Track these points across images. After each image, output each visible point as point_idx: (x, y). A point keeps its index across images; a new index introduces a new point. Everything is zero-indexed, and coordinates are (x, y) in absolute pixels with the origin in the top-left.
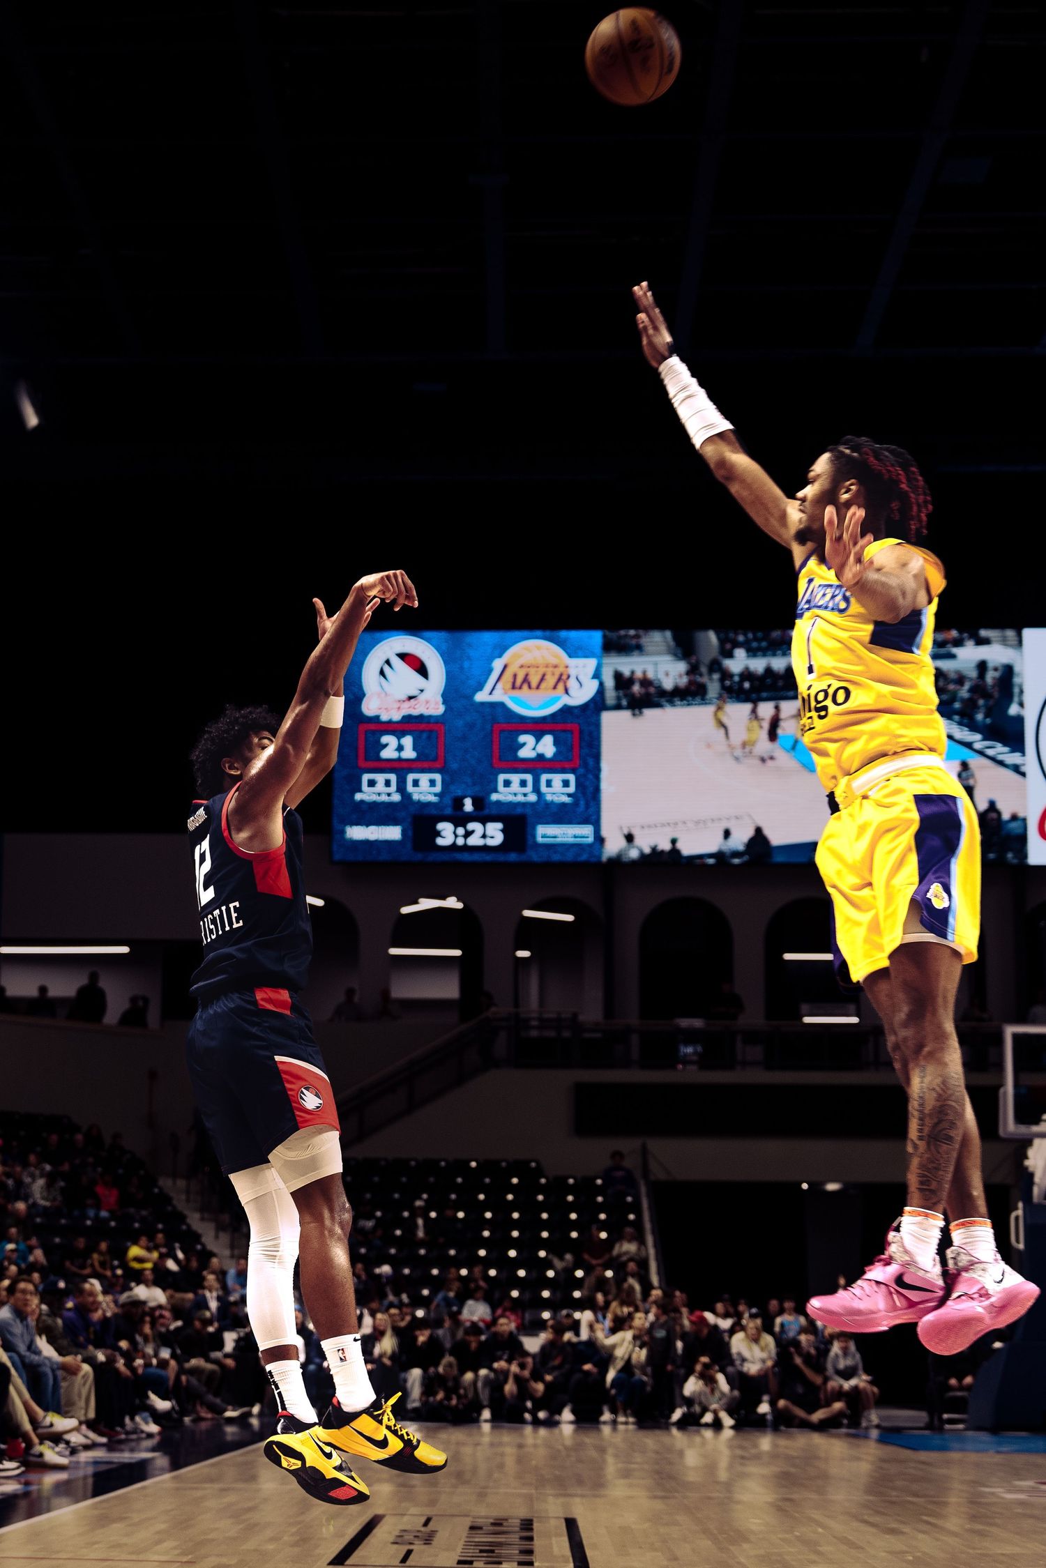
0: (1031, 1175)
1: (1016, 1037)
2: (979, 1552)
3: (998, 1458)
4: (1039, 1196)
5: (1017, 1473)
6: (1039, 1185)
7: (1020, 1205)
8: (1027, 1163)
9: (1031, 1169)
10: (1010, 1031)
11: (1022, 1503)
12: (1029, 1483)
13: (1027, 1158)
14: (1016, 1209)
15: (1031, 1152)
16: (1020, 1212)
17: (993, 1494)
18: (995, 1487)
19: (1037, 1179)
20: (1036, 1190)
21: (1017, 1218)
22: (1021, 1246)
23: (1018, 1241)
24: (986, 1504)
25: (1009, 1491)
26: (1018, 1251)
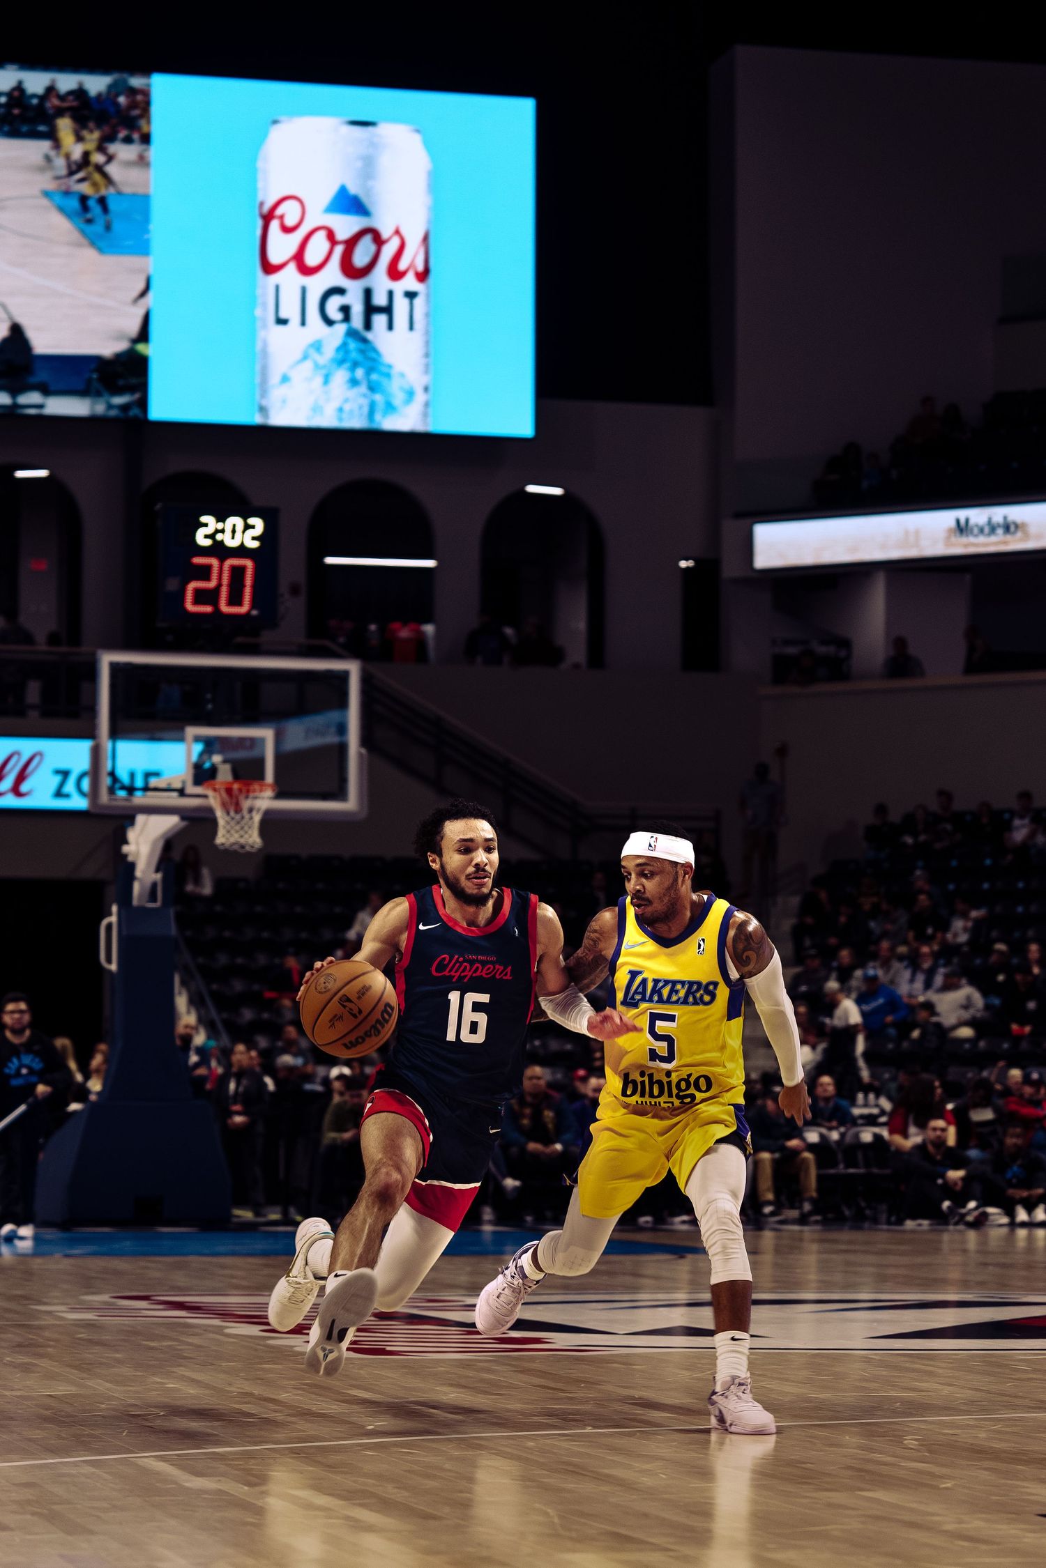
0: (132, 866)
1: (115, 667)
2: (18, 1393)
3: (66, 1264)
4: (140, 895)
5: (87, 1283)
6: (140, 880)
7: (114, 909)
8: (125, 849)
9: (130, 859)
10: (107, 659)
11: (89, 1325)
12: (105, 1298)
13: (126, 842)
14: (110, 914)
15: (132, 835)
16: (113, 919)
17: (50, 1313)
18: (54, 1304)
19: (138, 873)
20: (136, 887)
21: (109, 926)
22: (113, 967)
23: (109, 960)
24: (40, 1328)
25: (73, 1310)
26: (110, 972)
